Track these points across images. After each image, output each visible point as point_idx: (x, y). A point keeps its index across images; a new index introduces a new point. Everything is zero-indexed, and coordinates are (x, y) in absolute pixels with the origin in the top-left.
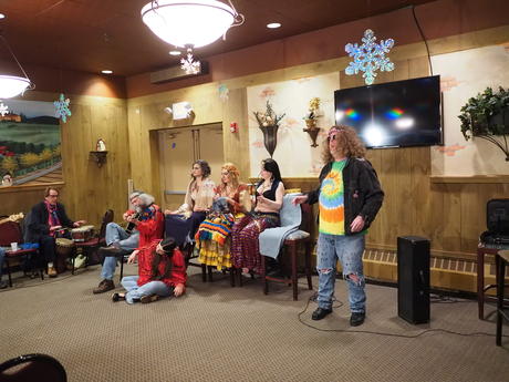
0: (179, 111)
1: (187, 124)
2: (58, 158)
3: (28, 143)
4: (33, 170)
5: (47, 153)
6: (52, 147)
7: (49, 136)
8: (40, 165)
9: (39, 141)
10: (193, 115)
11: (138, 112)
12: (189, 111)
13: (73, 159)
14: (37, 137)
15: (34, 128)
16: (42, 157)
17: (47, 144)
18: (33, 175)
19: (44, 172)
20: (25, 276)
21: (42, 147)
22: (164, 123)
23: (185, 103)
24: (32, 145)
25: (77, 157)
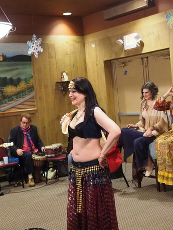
0: (130, 42)
1: (137, 53)
2: (31, 89)
3: (8, 77)
4: (13, 100)
5: (22, 85)
6: (26, 80)
7: (24, 71)
8: (18, 95)
9: (16, 76)
10: (142, 44)
11: (93, 46)
12: (139, 41)
13: (43, 89)
14: (15, 72)
15: (12, 65)
16: (19, 88)
17: (23, 77)
18: (13, 103)
19: (21, 100)
20: (10, 185)
21: (19, 80)
22: (116, 54)
23: (135, 34)
24: (11, 79)
25: (46, 87)
